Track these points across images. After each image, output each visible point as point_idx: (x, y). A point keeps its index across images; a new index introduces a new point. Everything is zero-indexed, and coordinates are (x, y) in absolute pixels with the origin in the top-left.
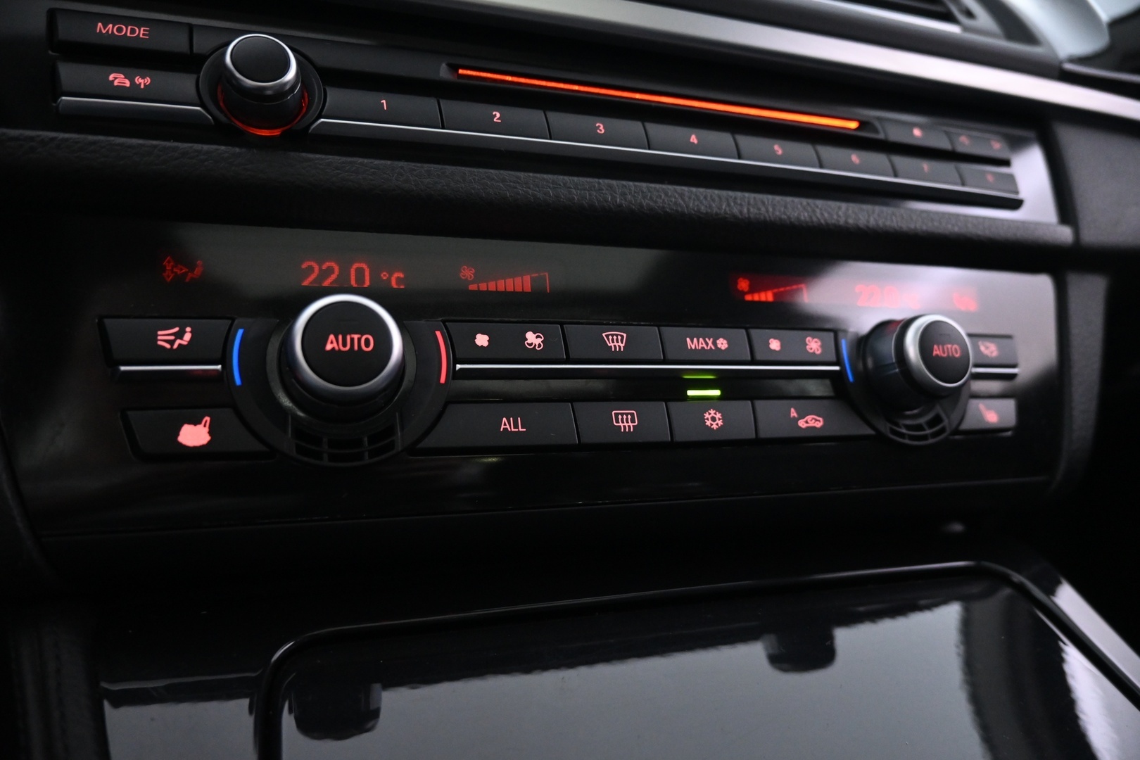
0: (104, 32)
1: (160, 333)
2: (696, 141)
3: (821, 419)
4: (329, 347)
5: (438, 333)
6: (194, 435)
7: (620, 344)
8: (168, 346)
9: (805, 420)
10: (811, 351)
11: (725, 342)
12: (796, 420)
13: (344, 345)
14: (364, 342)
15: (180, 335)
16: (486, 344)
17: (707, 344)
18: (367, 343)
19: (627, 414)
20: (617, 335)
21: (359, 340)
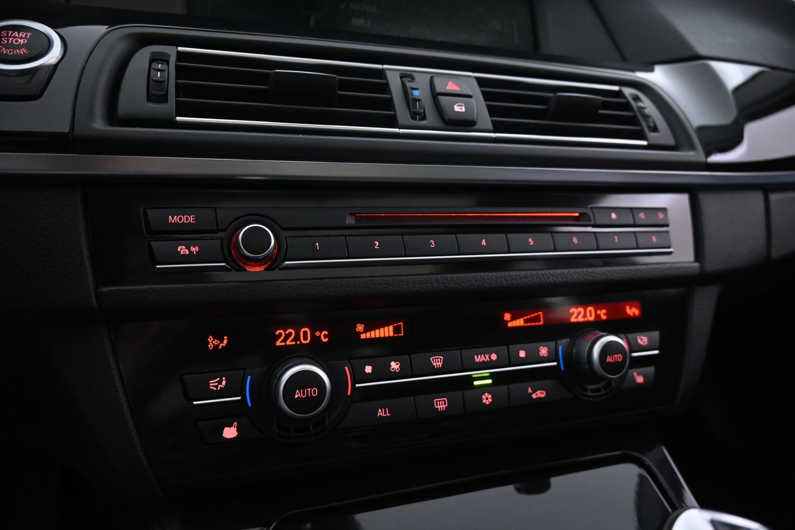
0: (173, 222)
1: (210, 382)
2: (485, 244)
3: (544, 392)
4: (296, 396)
5: (346, 368)
6: (230, 433)
7: (439, 363)
8: (215, 389)
9: (535, 394)
10: (542, 355)
11: (495, 355)
12: (531, 394)
13: (304, 395)
14: (313, 392)
15: (220, 382)
16: (370, 371)
17: (485, 358)
18: (315, 393)
19: (442, 401)
20: (438, 358)
21: (311, 391)
